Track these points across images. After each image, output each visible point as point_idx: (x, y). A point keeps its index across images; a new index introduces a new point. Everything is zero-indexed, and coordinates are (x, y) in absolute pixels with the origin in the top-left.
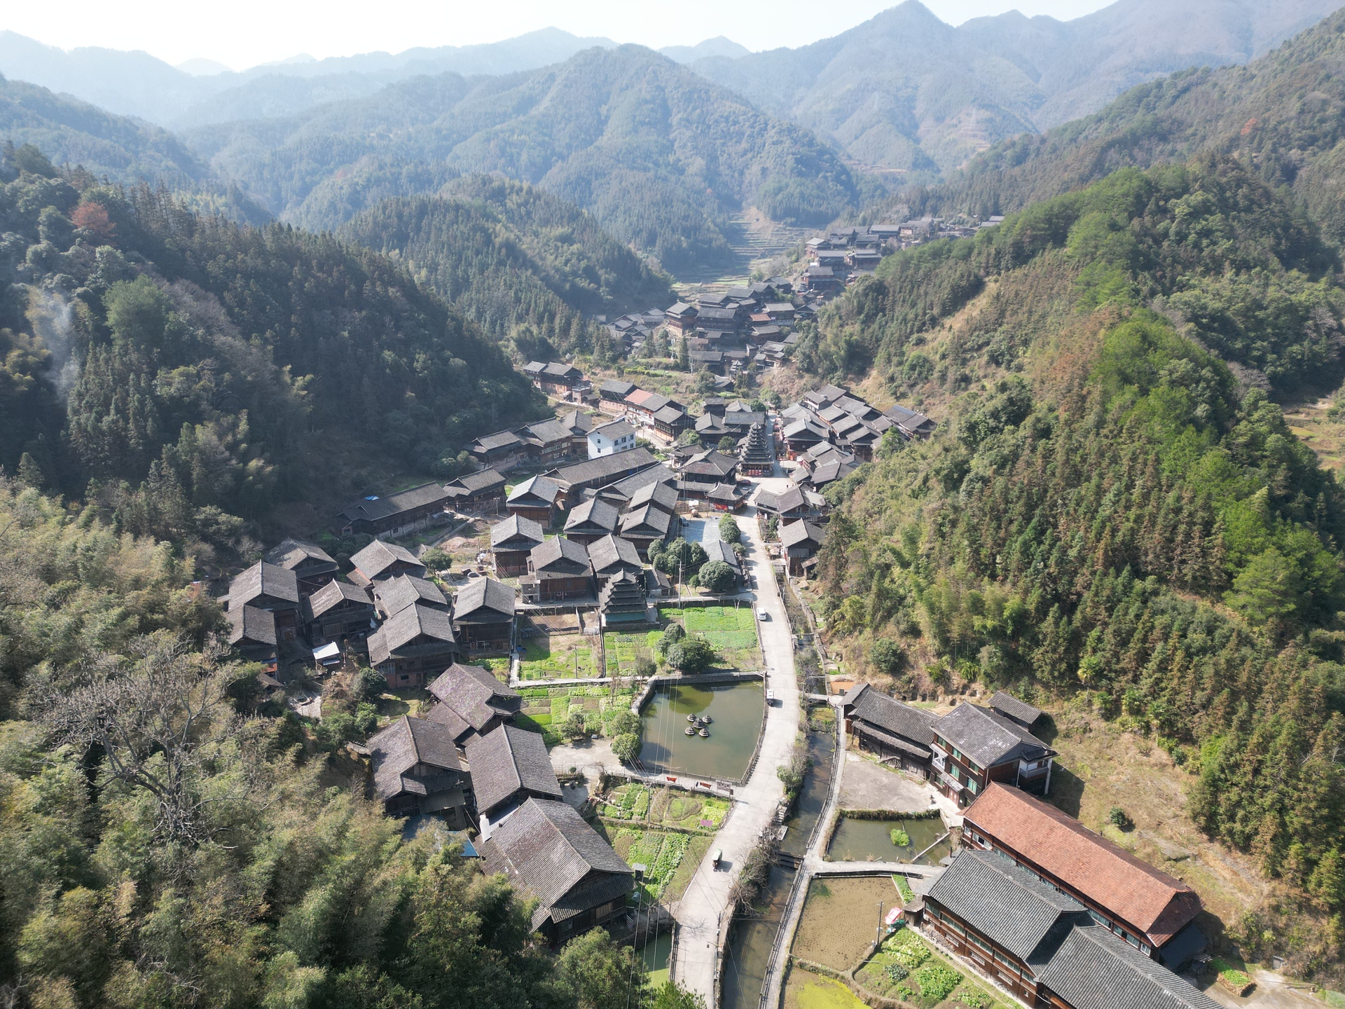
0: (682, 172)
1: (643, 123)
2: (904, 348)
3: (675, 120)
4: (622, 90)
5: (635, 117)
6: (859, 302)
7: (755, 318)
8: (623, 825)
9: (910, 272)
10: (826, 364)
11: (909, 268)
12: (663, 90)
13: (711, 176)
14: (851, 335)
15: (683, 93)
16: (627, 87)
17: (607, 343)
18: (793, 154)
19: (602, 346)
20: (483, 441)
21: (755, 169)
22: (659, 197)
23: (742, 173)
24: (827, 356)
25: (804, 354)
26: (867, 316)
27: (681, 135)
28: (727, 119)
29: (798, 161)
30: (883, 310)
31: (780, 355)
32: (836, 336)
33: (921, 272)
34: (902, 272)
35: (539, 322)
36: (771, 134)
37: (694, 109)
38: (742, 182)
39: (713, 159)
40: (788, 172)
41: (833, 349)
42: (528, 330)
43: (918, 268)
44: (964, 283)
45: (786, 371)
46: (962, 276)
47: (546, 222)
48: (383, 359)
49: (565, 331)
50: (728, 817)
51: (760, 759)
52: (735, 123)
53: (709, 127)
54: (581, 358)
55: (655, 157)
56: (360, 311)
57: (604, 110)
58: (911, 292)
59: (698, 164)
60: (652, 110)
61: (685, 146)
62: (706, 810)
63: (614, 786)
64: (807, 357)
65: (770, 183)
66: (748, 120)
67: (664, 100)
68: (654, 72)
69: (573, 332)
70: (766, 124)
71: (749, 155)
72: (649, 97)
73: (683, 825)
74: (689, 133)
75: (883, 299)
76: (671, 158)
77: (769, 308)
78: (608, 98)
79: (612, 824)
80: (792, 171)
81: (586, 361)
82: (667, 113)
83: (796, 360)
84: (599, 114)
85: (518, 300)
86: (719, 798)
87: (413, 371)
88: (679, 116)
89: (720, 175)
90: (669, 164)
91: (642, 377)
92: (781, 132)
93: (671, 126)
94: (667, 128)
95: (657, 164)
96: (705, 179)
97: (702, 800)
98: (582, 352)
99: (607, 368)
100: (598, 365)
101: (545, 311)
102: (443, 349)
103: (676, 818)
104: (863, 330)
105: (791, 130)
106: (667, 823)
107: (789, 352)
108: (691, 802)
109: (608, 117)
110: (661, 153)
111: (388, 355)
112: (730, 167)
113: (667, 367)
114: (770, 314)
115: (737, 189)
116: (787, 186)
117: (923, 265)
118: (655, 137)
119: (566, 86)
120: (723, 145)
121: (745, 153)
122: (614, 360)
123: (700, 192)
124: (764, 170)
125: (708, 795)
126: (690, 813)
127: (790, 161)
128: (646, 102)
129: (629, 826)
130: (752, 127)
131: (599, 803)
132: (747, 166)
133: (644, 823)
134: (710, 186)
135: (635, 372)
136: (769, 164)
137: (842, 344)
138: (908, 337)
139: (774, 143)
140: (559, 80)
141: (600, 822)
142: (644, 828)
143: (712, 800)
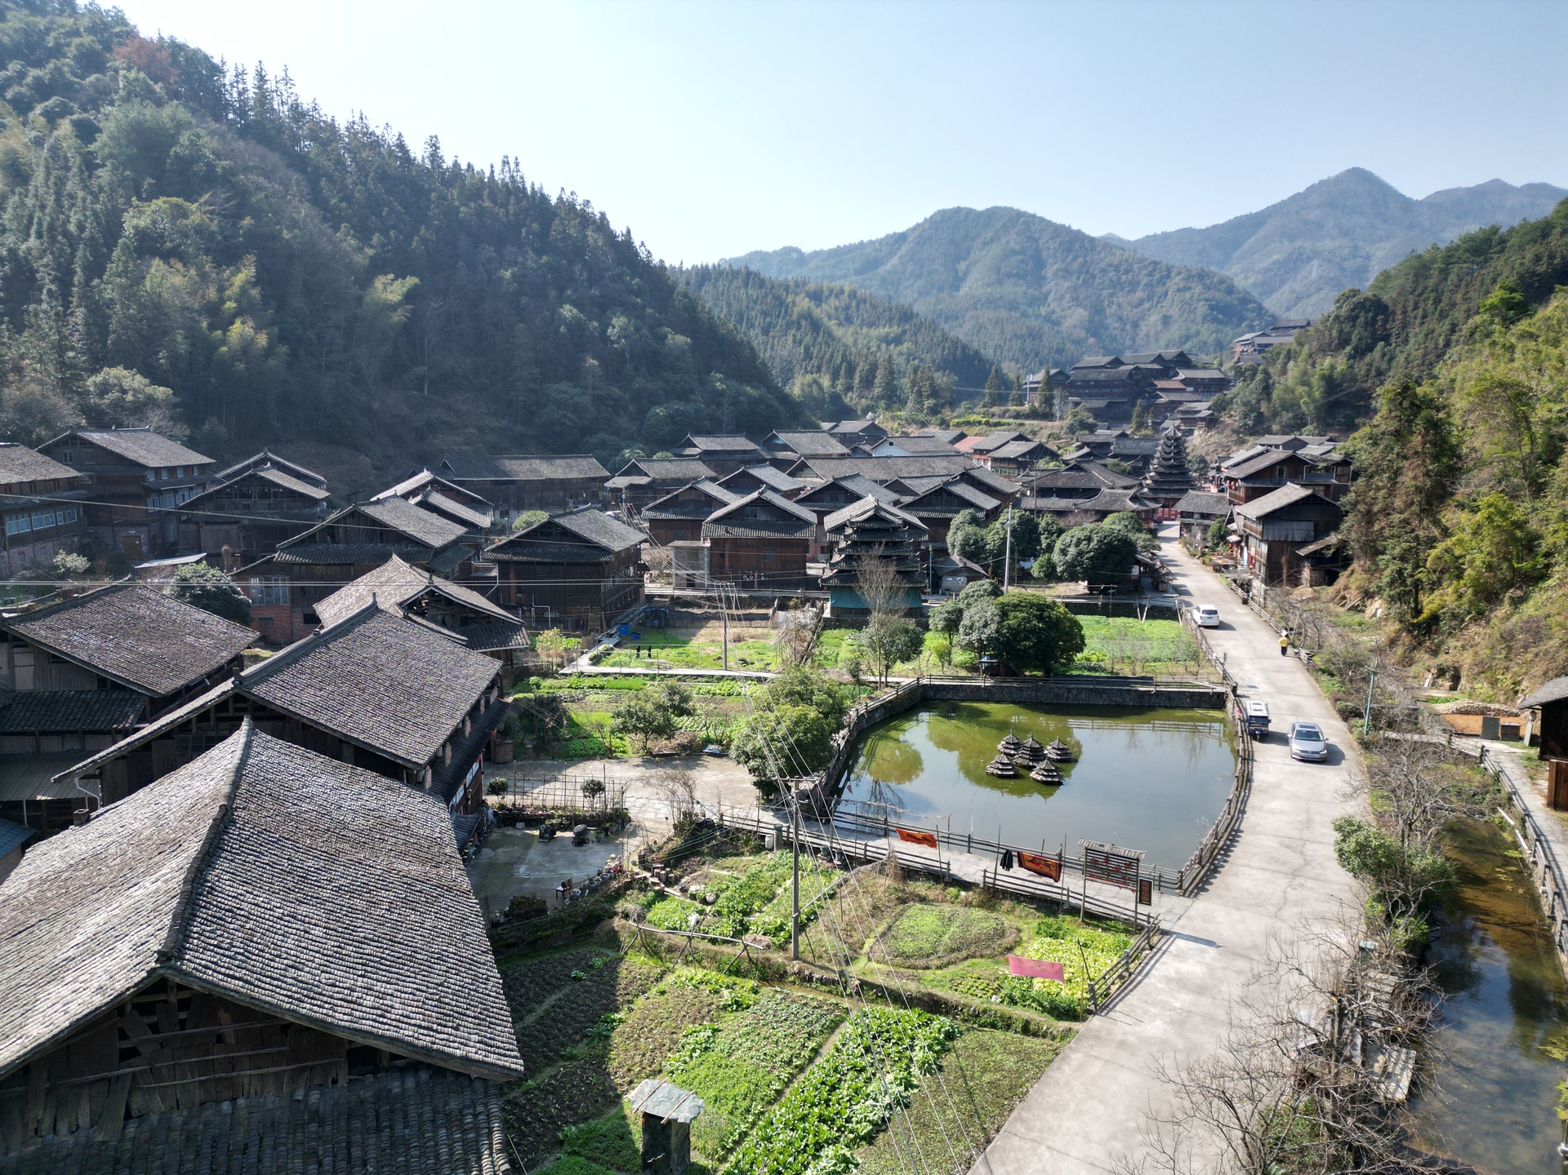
0: (1058, 323)
1: (1009, 275)
2: (1436, 371)
3: (1049, 272)
4: (985, 244)
5: (999, 269)
6: (1341, 332)
7: (1161, 384)
8: (692, 958)
9: (1431, 282)
10: (1286, 417)
11: (1427, 277)
12: (1036, 241)
13: (1095, 328)
14: (1333, 367)
15: (1061, 243)
16: (992, 240)
17: (926, 390)
18: (1207, 300)
19: (920, 394)
20: (697, 440)
21: (1154, 318)
22: (1024, 331)
23: (1135, 325)
24: (1290, 405)
25: (1245, 404)
26: (1356, 349)
27: (1057, 287)
28: (1117, 268)
29: (1212, 308)
30: (1386, 338)
31: (1205, 413)
32: (1305, 373)
33: (1452, 278)
34: (1416, 282)
35: (835, 376)
36: (1176, 281)
37: (1075, 259)
38: (1137, 334)
39: (1097, 310)
40: (1199, 319)
41: (1301, 389)
42: (815, 381)
43: (1445, 272)
44: (1541, 269)
45: (1215, 437)
46: (1537, 259)
47: (871, 325)
48: (560, 315)
49: (868, 382)
50: (1128, 974)
51: (1245, 838)
52: (1127, 272)
53: (1094, 277)
54: (888, 414)
55: (1023, 308)
56: (540, 252)
57: (962, 266)
58: (1437, 301)
59: (1080, 314)
60: (1022, 261)
61: (1062, 298)
62: (1036, 948)
63: (719, 853)
64: (1251, 409)
65: (1175, 331)
66: (1145, 267)
67: (1038, 252)
68: (1026, 223)
69: (877, 381)
70: (1169, 271)
71: (1147, 305)
72: (1017, 247)
73: (935, 982)
74: (1067, 284)
75: (1385, 322)
76: (1043, 311)
77: (1183, 374)
78: (968, 253)
79: (653, 949)
80: (1204, 319)
81: (893, 418)
82: (1040, 264)
83: (1233, 418)
84: (957, 272)
85: (808, 356)
86: (1093, 919)
87: (604, 338)
88: (1056, 267)
89: (1106, 329)
90: (1040, 316)
91: (977, 429)
92: (1189, 278)
93: (1044, 278)
94: (1040, 280)
95: (1024, 315)
96: (1088, 330)
97: (1027, 921)
98: (888, 408)
99: (924, 424)
100: (915, 422)
101: (842, 362)
102: (661, 325)
103: (907, 960)
104: (1351, 367)
105: (1202, 276)
106: (868, 968)
107: (1221, 407)
108: (981, 921)
109: (966, 274)
110: (1031, 304)
111: (568, 311)
112: (1120, 319)
113: (1017, 416)
114: (1185, 381)
115: (1128, 343)
116: (1198, 333)
117: (1455, 269)
118: (1024, 288)
119: (918, 243)
120: (1111, 295)
121: (1141, 302)
122: (934, 411)
123: (1078, 342)
124: (1166, 320)
125: (1049, 906)
126: (965, 949)
127: (1202, 309)
128: (1014, 253)
129: (715, 960)
130: (1150, 274)
131: (643, 886)
132: (1143, 317)
133: (778, 958)
134: (1092, 336)
135: (968, 423)
136: (1174, 312)
137: (1315, 381)
138: (1440, 356)
139: (1179, 290)
140: (911, 239)
141: (613, 939)
142: (770, 975)
143: (1067, 922)
